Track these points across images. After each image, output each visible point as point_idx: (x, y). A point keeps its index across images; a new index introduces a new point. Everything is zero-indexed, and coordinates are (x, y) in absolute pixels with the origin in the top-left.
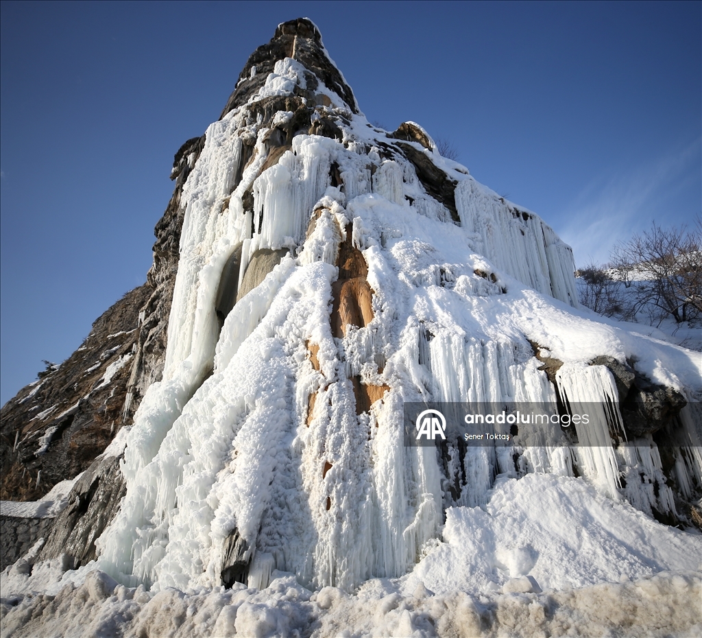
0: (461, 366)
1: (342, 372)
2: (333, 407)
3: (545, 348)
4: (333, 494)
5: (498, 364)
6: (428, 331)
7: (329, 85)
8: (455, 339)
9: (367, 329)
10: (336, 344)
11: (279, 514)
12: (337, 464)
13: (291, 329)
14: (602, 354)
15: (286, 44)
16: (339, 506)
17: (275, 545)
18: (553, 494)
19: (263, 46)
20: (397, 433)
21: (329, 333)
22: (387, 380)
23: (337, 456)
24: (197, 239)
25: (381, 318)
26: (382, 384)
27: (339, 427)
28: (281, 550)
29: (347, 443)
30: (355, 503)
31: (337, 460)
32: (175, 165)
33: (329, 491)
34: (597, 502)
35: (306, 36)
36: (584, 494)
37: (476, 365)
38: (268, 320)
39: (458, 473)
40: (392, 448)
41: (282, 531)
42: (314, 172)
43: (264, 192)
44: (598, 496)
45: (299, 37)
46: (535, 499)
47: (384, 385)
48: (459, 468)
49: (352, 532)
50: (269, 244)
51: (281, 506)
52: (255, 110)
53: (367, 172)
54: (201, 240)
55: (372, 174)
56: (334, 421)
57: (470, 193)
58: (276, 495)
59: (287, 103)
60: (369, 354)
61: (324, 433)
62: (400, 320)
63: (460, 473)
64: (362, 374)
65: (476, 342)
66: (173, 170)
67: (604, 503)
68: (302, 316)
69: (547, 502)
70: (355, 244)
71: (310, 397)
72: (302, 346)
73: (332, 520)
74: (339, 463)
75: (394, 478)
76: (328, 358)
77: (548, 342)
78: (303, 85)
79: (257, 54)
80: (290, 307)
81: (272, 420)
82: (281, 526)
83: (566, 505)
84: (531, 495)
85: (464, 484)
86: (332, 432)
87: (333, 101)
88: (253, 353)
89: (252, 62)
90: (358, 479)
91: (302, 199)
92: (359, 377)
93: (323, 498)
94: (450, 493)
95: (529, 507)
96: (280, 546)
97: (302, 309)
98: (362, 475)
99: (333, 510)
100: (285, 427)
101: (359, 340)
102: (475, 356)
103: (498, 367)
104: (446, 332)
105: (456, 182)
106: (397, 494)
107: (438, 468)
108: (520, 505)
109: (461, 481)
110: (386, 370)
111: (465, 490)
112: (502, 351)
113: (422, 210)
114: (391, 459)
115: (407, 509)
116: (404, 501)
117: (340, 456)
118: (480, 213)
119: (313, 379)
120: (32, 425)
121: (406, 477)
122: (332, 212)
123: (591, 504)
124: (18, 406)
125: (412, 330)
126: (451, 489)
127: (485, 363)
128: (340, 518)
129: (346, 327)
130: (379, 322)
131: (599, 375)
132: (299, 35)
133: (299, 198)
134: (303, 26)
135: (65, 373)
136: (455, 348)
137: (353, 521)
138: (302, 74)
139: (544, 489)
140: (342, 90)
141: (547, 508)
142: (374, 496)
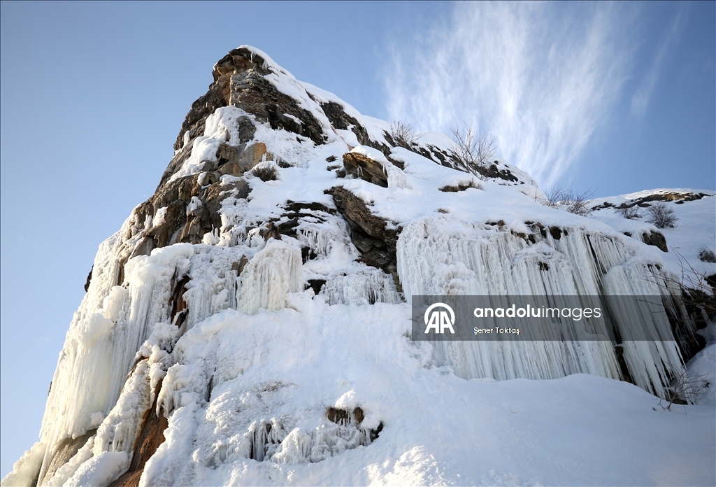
7: (276, 122)
15: (224, 87)
19: (197, 101)
42: (143, 307)
52: (144, 211)
55: (238, 275)
57: (420, 240)
59: (179, 189)
70: (161, 409)
78: (234, 142)
79: (192, 113)
87: (268, 150)
89: (185, 127)
91: (123, 352)
105: (400, 230)
113: (336, 295)
118: (435, 270)
122: (149, 362)
133: (120, 350)
134: (239, 57)
138: (235, 124)
140: (297, 120)
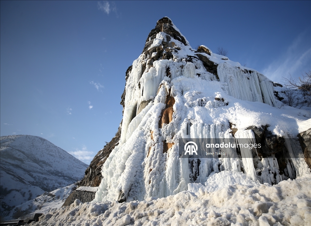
0: (200, 134)
1: (160, 140)
2: (155, 151)
3: (234, 125)
4: (151, 179)
5: (215, 132)
6: (191, 123)
7: (175, 38)
8: (199, 125)
9: (169, 125)
10: (159, 131)
11: (136, 186)
13: (146, 127)
15: (160, 27)
16: (153, 183)
17: (134, 195)
18: (229, 178)
19: (153, 30)
20: (174, 159)
21: (157, 127)
22: (174, 141)
23: (154, 167)
24: (129, 100)
25: (174, 120)
26: (172, 143)
27: (156, 157)
28: (136, 197)
29: (158, 162)
30: (158, 182)
31: (154, 168)
32: (126, 75)
33: (150, 178)
34: (245, 181)
35: (166, 23)
36: (241, 178)
37: (206, 133)
38: (141, 124)
39: (196, 171)
40: (171, 164)
41: (137, 191)
42: (160, 73)
43: (143, 82)
44: (247, 178)
45: (164, 24)
46: (222, 180)
47: (173, 143)
48: (197, 170)
49: (156, 191)
50: (145, 99)
51: (138, 183)
52: (147, 53)
53: (180, 69)
54: (130, 100)
55: (182, 69)
56: (155, 156)
57: (223, 68)
58: (136, 180)
59: (157, 49)
60: (169, 133)
61: (151, 159)
62: (182, 120)
63: (197, 172)
64: (166, 140)
65: (207, 125)
66: (126, 77)
67: (248, 181)
68: (150, 122)
69: (226, 181)
70: (172, 95)
71: (149, 148)
72: (149, 132)
73: (150, 187)
74: (154, 169)
75: (171, 173)
76: (156, 135)
77: (236, 122)
78: (165, 41)
79: (151, 33)
80: (147, 120)
81: (137, 156)
82: (137, 189)
83: (233, 182)
84: (221, 179)
85: (198, 175)
86: (154, 159)
87: (175, 44)
88: (135, 135)
89: (149, 36)
90: (160, 174)
91: (156, 83)
92: (166, 141)
93: (148, 180)
94: (193, 179)
95: (219, 183)
96: (135, 195)
97: (150, 120)
98: (162, 173)
99: (151, 184)
100: (142, 158)
101: (166, 128)
102: (205, 130)
103: (215, 133)
104: (196, 123)
105: (218, 65)
106: (172, 179)
107: (190, 170)
108: (216, 182)
109: (197, 174)
110: (174, 138)
111: (198, 177)
112: (216, 127)
113: (203, 78)
114: (171, 167)
115: (176, 184)
116: (175, 181)
117: (155, 167)
118: (227, 75)
119: (150, 142)
120: (100, 163)
121: (176, 173)
122: (165, 85)
123: (243, 181)
124: (98, 157)
125: (185, 123)
126: (193, 177)
127: (209, 133)
128: (153, 186)
129: (163, 124)
130: (173, 122)
132: (164, 23)
133: (155, 82)
134: (165, 20)
135: (110, 146)
136: (198, 128)
137: (157, 187)
138: (165, 36)
139: (226, 176)
140: (180, 38)
141: (226, 183)
142: (165, 179)
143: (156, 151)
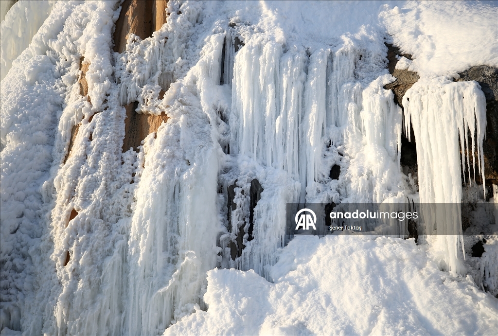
0: (270, 86)
1: (113, 100)
2: (92, 143)
3: (405, 55)
4: (73, 249)
5: (327, 81)
6: (237, 39)
8: (267, 48)
9: (153, 40)
10: (113, 62)
11: (19, 267)
12: (84, 212)
13: (63, 44)
14: (480, 62)
16: (77, 262)
17: (10, 301)
18: (359, 260)
20: (161, 177)
21: (106, 47)
22: (167, 107)
23: (86, 201)
25: (174, 24)
26: (159, 113)
27: (95, 167)
28: (15, 306)
29: (102, 186)
30: (99, 258)
31: (85, 208)
33: (69, 244)
34: (421, 274)
36: (407, 262)
37: (291, 83)
38: (43, 30)
39: (244, 225)
40: (150, 194)
41: (19, 286)
44: (428, 265)
46: (334, 263)
47: (163, 113)
48: (247, 220)
49: (88, 292)
51: (24, 257)
56: (90, 160)
58: (18, 245)
60: (152, 74)
61: (76, 174)
63: (248, 225)
64: (139, 100)
65: (298, 51)
67: (431, 278)
68: (80, 25)
69: (349, 270)
71: (74, 129)
72: (74, 65)
73: (67, 278)
74: (85, 211)
75: (148, 231)
76: (98, 80)
77: (414, 47)
80: (68, 13)
81: (26, 157)
82: (19, 280)
83: (373, 276)
84: (330, 259)
85: (250, 239)
86: (85, 173)
88: (17, 75)
90: (109, 228)
92: (136, 104)
93: (61, 252)
94: (228, 250)
95: (322, 274)
96: (14, 302)
97: (80, 15)
98: (114, 226)
99: (69, 266)
101: (141, 55)
102: (292, 71)
103: (327, 87)
104: (259, 38)
106: (151, 249)
107: (220, 217)
108: (312, 270)
109: (246, 236)
110: (168, 95)
111: (249, 245)
112: (335, 63)
114: (148, 209)
115: (165, 268)
116: (161, 258)
117: (89, 203)
119: (76, 107)
121: (169, 229)
123: (412, 276)
125: (213, 38)
126: (231, 245)
127: (305, 82)
128: (76, 274)
129: (130, 37)
130: (170, 28)
131: (461, 97)
136: (265, 61)
137: (92, 279)
139: (351, 251)
141: (346, 277)
142: (124, 250)
143: (94, 142)
